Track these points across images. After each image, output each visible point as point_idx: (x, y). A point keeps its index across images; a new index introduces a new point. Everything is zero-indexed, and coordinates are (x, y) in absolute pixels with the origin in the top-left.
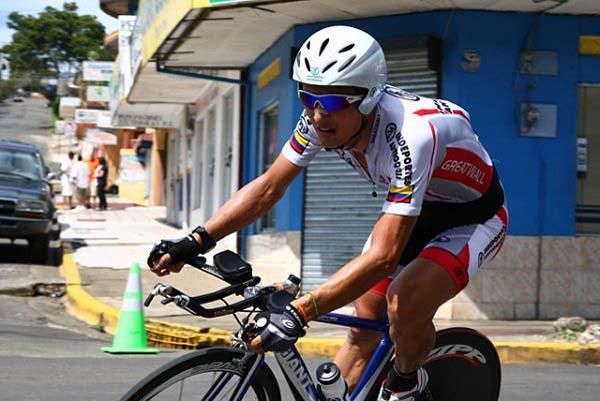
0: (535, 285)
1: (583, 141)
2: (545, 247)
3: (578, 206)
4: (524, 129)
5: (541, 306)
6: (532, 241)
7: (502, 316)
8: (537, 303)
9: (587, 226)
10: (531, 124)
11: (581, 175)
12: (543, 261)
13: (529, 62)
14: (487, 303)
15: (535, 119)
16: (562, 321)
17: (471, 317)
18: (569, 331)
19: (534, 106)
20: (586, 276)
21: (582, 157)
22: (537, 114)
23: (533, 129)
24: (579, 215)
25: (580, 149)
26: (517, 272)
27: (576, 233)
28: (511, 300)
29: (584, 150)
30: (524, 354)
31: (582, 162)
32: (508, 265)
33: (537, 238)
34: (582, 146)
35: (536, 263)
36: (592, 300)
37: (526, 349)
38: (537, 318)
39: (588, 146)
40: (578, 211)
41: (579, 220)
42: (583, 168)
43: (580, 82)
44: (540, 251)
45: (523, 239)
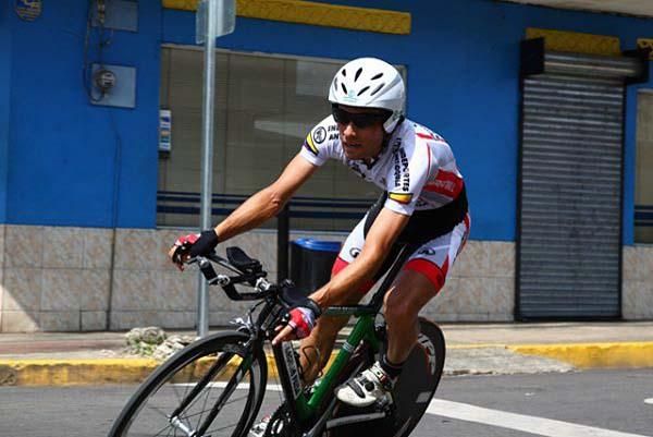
0: (106, 288)
1: (167, 114)
2: (119, 241)
3: (159, 192)
4: (96, 96)
5: (113, 313)
6: (104, 235)
7: (65, 327)
8: (108, 311)
9: (170, 217)
10: (105, 90)
11: (164, 155)
12: (116, 258)
13: (102, 12)
14: (46, 311)
15: (109, 84)
16: (136, 332)
17: (26, 330)
18: (144, 345)
19: (109, 68)
20: (167, 277)
21: (164, 133)
22: (112, 78)
23: (106, 96)
24: (161, 203)
25: (163, 124)
26: (85, 273)
27: (157, 225)
28: (77, 307)
29: (168, 125)
30: (87, 373)
31: (164, 139)
32: (74, 262)
33: (111, 231)
34: (166, 119)
35: (108, 261)
36: (173, 306)
37: (91, 367)
38: (108, 329)
39: (172, 120)
40: (159, 199)
41: (161, 209)
42: (167, 146)
43: (163, 42)
44: (113, 246)
45: (93, 232)
